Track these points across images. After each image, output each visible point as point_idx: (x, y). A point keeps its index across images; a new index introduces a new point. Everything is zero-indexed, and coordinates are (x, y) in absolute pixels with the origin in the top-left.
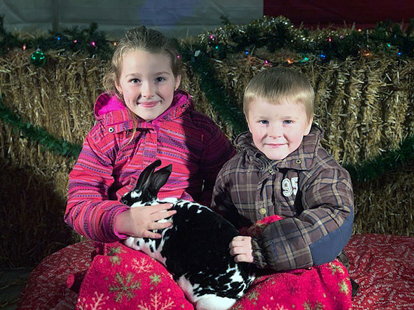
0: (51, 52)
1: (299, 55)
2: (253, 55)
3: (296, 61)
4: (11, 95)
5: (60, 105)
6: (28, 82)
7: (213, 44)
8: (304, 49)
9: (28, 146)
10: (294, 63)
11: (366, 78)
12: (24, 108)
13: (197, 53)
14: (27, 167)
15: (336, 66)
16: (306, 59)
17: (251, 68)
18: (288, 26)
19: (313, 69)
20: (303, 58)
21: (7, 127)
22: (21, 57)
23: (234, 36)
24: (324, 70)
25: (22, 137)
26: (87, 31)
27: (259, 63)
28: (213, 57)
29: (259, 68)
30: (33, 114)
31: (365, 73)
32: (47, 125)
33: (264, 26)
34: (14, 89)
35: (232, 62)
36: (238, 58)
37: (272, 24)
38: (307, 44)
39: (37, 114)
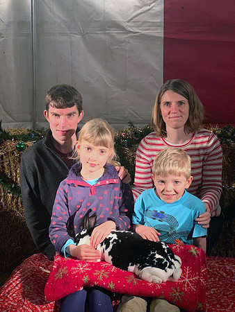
0: (28, 142)
6: (14, 160)
12: (11, 175)
14: (11, 211)
25: (9, 193)
28: (124, 146)
30: (16, 179)
35: (134, 149)
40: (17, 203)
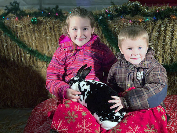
0: (39, 18)
1: (144, 18)
2: (125, 18)
3: (143, 20)
4: (23, 36)
5: (43, 40)
6: (30, 31)
7: (107, 14)
8: (147, 15)
9: (30, 57)
10: (143, 22)
11: (174, 27)
12: (28, 41)
13: (101, 18)
14: (30, 66)
15: (160, 22)
16: (147, 19)
17: (124, 24)
18: (140, 5)
19: (150, 24)
20: (146, 19)
21: (21, 49)
22: (27, 20)
23: (116, 10)
24: (155, 24)
25: (28, 54)
26: (54, 9)
27: (127, 22)
28: (107, 19)
29: (127, 24)
30: (32, 44)
31: (173, 25)
32: (38, 49)
33: (129, 6)
34: (24, 34)
35: (115, 21)
36: (118, 19)
37: (133, 4)
38: (148, 13)
39: (34, 44)
40: (33, 61)
